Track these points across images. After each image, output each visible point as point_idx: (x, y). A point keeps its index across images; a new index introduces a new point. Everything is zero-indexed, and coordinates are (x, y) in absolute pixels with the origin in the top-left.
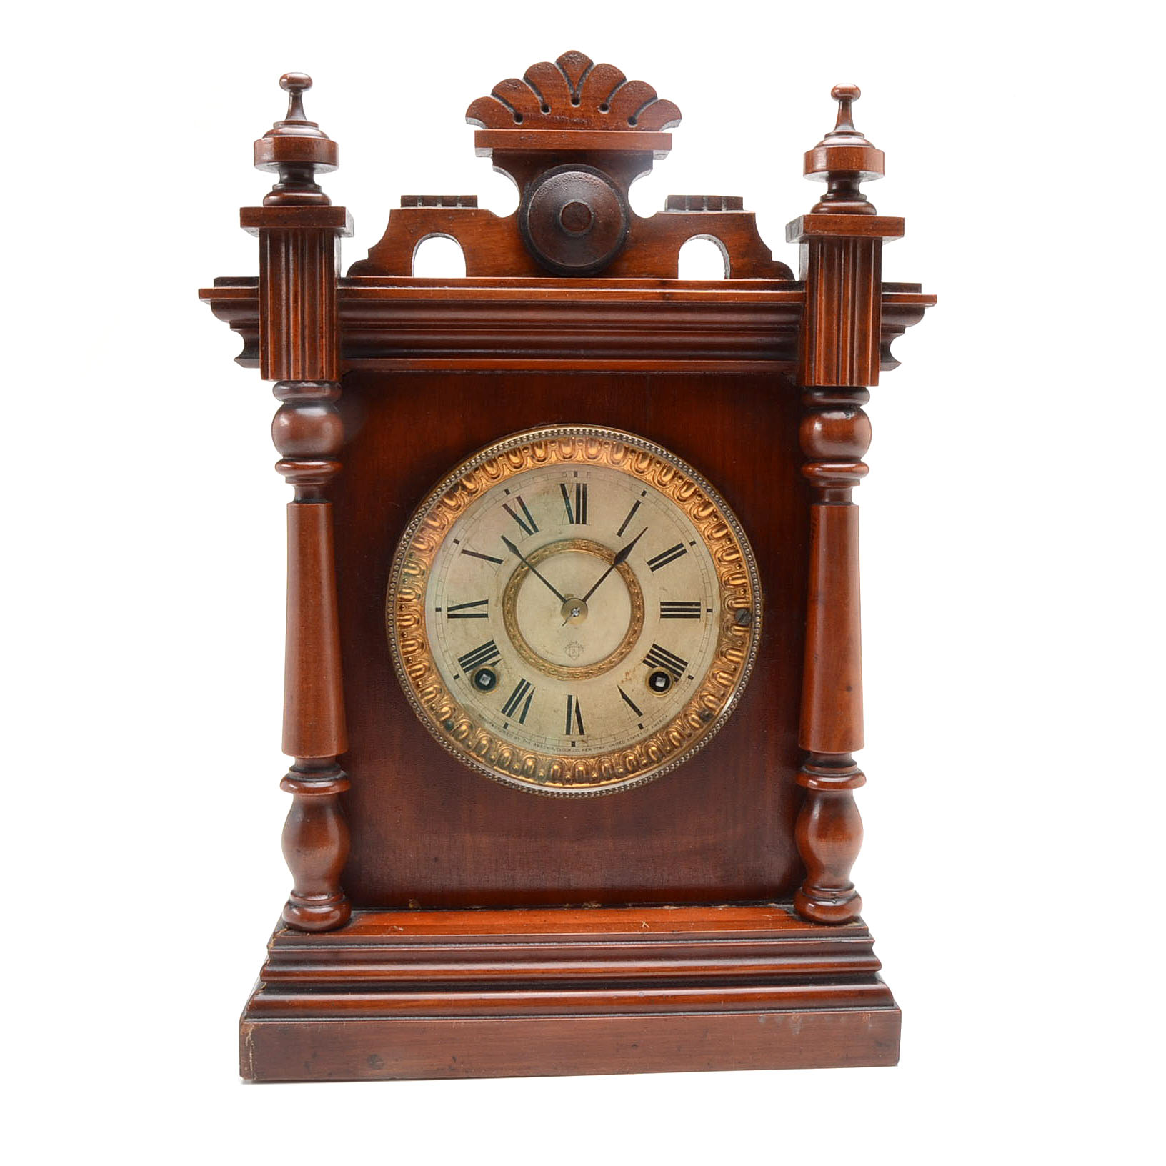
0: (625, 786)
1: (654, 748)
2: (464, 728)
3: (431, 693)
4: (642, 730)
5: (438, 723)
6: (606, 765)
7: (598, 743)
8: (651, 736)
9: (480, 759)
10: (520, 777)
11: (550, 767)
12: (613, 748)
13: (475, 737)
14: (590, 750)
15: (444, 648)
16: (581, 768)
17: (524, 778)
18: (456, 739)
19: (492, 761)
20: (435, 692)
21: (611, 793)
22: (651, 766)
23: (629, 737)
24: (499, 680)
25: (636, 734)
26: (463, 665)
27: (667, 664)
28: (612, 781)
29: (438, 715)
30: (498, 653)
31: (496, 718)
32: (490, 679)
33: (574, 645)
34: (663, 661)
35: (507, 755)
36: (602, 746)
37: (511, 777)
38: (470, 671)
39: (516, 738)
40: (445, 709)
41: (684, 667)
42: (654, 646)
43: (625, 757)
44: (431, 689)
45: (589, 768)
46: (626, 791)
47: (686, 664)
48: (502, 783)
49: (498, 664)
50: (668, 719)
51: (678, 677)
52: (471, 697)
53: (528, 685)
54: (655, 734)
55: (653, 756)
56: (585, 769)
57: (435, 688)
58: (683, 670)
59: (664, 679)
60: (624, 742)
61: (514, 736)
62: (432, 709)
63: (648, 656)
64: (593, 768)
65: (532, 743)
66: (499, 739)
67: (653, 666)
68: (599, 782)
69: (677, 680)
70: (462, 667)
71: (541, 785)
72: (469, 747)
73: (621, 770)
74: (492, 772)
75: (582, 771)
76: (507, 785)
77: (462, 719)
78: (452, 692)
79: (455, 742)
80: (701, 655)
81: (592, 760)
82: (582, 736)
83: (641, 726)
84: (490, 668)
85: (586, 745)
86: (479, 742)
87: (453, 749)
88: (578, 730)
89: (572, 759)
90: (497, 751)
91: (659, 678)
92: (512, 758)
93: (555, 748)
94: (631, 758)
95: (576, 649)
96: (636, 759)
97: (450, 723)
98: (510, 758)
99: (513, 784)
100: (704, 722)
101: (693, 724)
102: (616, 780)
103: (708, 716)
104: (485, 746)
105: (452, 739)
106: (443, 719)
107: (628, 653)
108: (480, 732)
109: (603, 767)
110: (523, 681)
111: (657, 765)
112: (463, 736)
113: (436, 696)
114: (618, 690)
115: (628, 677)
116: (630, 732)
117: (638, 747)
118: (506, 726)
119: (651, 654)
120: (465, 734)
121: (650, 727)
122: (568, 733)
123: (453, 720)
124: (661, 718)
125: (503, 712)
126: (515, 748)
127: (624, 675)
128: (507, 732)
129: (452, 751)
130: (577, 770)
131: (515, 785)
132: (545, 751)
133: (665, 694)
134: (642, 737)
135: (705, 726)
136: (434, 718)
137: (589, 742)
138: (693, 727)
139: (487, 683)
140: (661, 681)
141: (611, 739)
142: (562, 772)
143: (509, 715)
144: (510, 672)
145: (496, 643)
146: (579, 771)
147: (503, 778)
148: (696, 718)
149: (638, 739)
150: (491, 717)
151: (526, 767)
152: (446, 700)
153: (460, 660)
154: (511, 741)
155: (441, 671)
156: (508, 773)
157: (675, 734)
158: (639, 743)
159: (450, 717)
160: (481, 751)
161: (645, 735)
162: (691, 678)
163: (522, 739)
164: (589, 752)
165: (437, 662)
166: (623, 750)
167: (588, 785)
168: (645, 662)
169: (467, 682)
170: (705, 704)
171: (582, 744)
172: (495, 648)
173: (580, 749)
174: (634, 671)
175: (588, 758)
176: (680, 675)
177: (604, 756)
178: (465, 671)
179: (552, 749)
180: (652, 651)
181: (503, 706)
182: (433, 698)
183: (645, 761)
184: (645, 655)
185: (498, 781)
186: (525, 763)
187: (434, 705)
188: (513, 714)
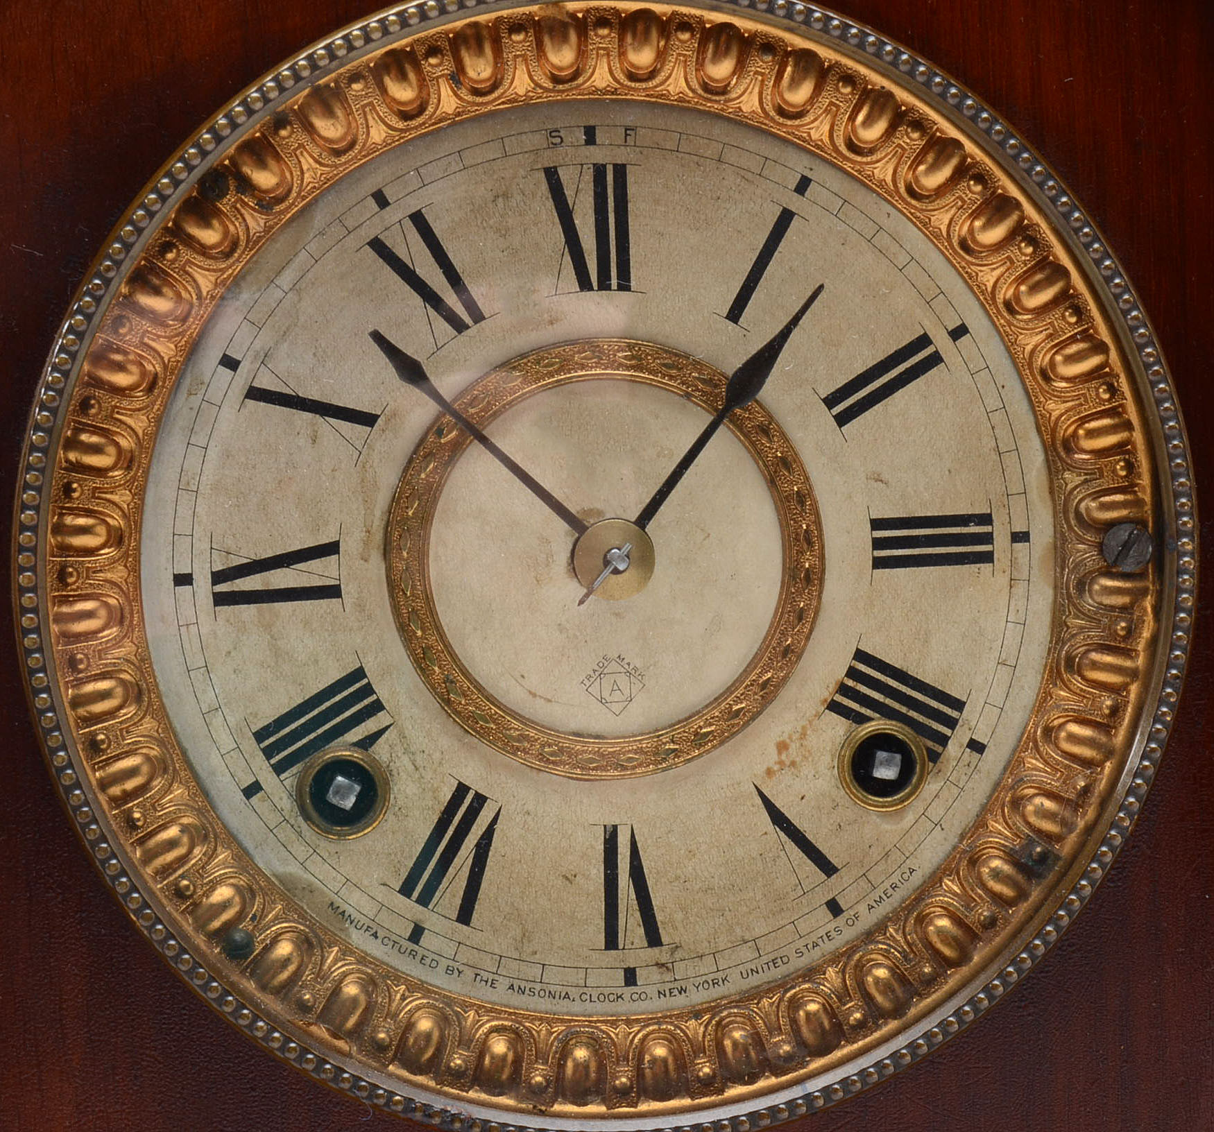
0: (808, 1098)
1: (882, 973)
2: (284, 949)
3: (172, 844)
4: (841, 920)
5: (200, 940)
6: (737, 1035)
7: (707, 966)
8: (869, 936)
9: (341, 1044)
10: (472, 1094)
11: (565, 1053)
12: (754, 980)
13: (321, 976)
14: (682, 991)
15: (208, 698)
16: (660, 1051)
17: (484, 1096)
18: (263, 987)
19: (380, 1048)
20: (185, 839)
21: (766, 1122)
22: (878, 1027)
23: (801, 943)
24: (387, 789)
25: (822, 932)
26: (268, 753)
27: (904, 710)
28: (761, 1084)
29: (200, 911)
30: (377, 707)
31: (384, 913)
32: (357, 788)
33: (614, 667)
34: (888, 701)
35: (425, 1024)
36: (720, 975)
37: (446, 1095)
38: (294, 770)
39: (450, 971)
40: (223, 893)
41: (955, 714)
42: (860, 656)
43: (795, 1004)
44: (173, 832)
45: (686, 1048)
46: (813, 1113)
47: (959, 705)
48: (418, 1116)
49: (381, 740)
50: (917, 879)
51: (939, 749)
52: (300, 850)
53: (480, 800)
54: (881, 927)
55: (879, 999)
56: (671, 1051)
57: (185, 829)
58: (952, 723)
59: (898, 757)
60: (785, 959)
61: (444, 963)
62: (180, 894)
63: (843, 689)
64: (699, 1050)
65: (503, 983)
66: (398, 977)
67: (860, 719)
68: (721, 1091)
69: (934, 757)
70: (269, 757)
71: (542, 1113)
72: (304, 1008)
73: (787, 1048)
74: (385, 1084)
75: (665, 1060)
76: (436, 1121)
77: (277, 919)
78: (241, 837)
79: (259, 995)
80: (1004, 673)
81: (692, 1023)
82: (656, 950)
83: (834, 908)
84: (356, 755)
85: (668, 977)
86: (337, 991)
87: (256, 1018)
88: (642, 931)
89: (629, 1023)
90: (395, 1016)
91: (881, 755)
92: (442, 1037)
93: (574, 993)
94: (813, 1007)
95: (623, 681)
96: (829, 1010)
97: (238, 937)
98: (436, 1035)
99: (455, 1118)
100: (1029, 879)
101: (998, 887)
102: (773, 1081)
103: (1044, 858)
104: (354, 1001)
105: (250, 986)
106: (216, 924)
107: (785, 679)
108: (335, 961)
109: (728, 1043)
110: (462, 790)
111: (893, 1025)
112: (284, 975)
113: (190, 851)
114: (759, 801)
115: (784, 757)
116: (803, 927)
117: (831, 972)
118: (417, 933)
119: (850, 683)
120: (292, 968)
121: (862, 908)
122: (611, 942)
123: (246, 925)
124: (895, 879)
125: (406, 890)
126: (449, 1002)
127: (773, 750)
128: (421, 952)
129: (252, 1026)
130: (647, 1058)
131: (461, 1121)
132: (544, 1004)
133: (902, 801)
134: (839, 942)
135: (1035, 894)
136: (187, 925)
137: (681, 970)
138: (997, 898)
139: (349, 803)
140: (888, 763)
141: (746, 953)
142: (601, 1067)
143: (424, 900)
144: (419, 762)
145: (372, 676)
146: (654, 1060)
147: (421, 1098)
148: (1006, 868)
149: (828, 947)
150: (369, 908)
151: (487, 1061)
152: (224, 864)
153: (260, 736)
154: (438, 983)
155: (203, 774)
156: (432, 1084)
157: (944, 923)
158: (834, 959)
159: (240, 916)
160: (346, 1019)
161: (849, 934)
162: (976, 747)
163: (469, 973)
164: (680, 1001)
165: (186, 745)
166: (783, 985)
167: (687, 1102)
168: (834, 707)
169: (286, 803)
170: (1028, 823)
171: (655, 975)
172: (368, 690)
173: (652, 991)
174: (803, 735)
175: (678, 1016)
176: (943, 740)
177: (726, 1007)
178: (279, 769)
179: (567, 996)
180: (852, 673)
181: (404, 875)
182: (182, 860)
183: (858, 1015)
184: (833, 687)
185: (405, 1111)
186: (483, 1048)
187: (185, 882)
188: (438, 894)
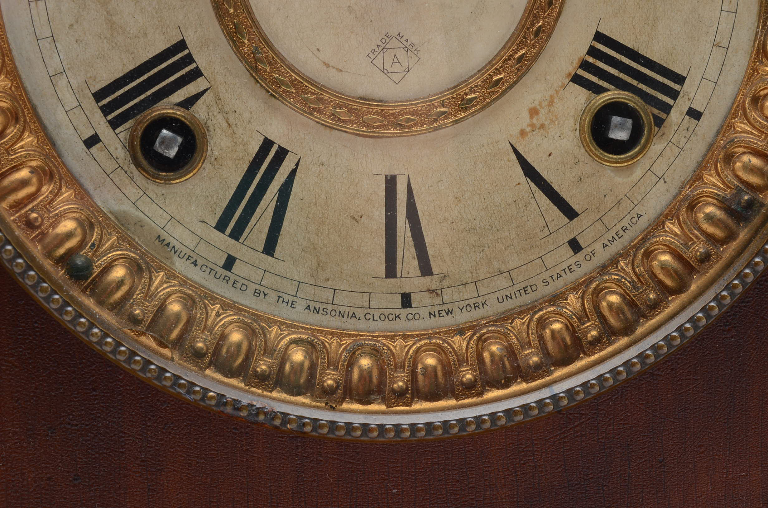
0: (555, 398)
1: (614, 299)
2: (119, 273)
3: (24, 183)
4: (581, 255)
5: (48, 264)
6: (494, 348)
7: (469, 293)
8: (603, 269)
9: (166, 352)
10: (274, 394)
11: (351, 363)
12: (509, 304)
13: (148, 295)
14: (449, 312)
15: (54, 64)
16: (431, 361)
17: (284, 396)
18: (101, 303)
19: (198, 355)
20: (34, 180)
21: (520, 418)
22: (610, 344)
23: (548, 273)
24: (205, 143)
25: (565, 266)
26: (106, 110)
27: (634, 83)
28: (514, 388)
29: (48, 240)
30: (197, 74)
31: (202, 245)
32: (180, 140)
33: (394, 43)
34: (622, 76)
35: (236, 337)
36: (480, 300)
37: (253, 393)
38: (127, 125)
39: (257, 293)
40: (67, 225)
41: (676, 87)
42: (599, 37)
43: (542, 323)
44: (24, 173)
45: (453, 358)
46: (559, 412)
47: (680, 79)
48: (229, 410)
49: (200, 102)
50: (643, 223)
51: (663, 115)
52: (132, 191)
53: (282, 153)
54: (614, 262)
55: (612, 320)
56: (440, 361)
57: (33, 171)
58: (674, 95)
59: (629, 122)
60: (534, 288)
61: (252, 287)
62: (30, 225)
63: (585, 65)
64: (462, 360)
65: (300, 306)
66: (214, 299)
67: (598, 90)
68: (481, 394)
69: (659, 122)
70: (106, 114)
71: (333, 408)
72: (134, 321)
73: (535, 359)
74: (201, 382)
75: (435, 369)
76: (244, 414)
77: (112, 248)
78: (83, 180)
79: (96, 309)
80: (718, 54)
81: (457, 338)
82: (428, 279)
83: (575, 246)
84: (180, 113)
85: (438, 301)
86: (162, 308)
87: (92, 325)
88: (416, 262)
89: (405, 337)
90: (211, 331)
91: (616, 120)
92: (250, 345)
93: (359, 313)
94: (557, 326)
95: (401, 55)
96: (570, 328)
97: (79, 261)
98: (245, 347)
99: (259, 411)
100: (738, 223)
101: (710, 229)
102: (524, 386)
103: (750, 204)
104: (178, 316)
105: (89, 302)
106: (61, 251)
107: (537, 56)
108: (162, 283)
109: (486, 355)
110: (267, 144)
111: (624, 341)
112: (119, 294)
113: (39, 190)
114: (513, 157)
115: (535, 121)
116: (549, 261)
117: (572, 298)
118: (230, 262)
119: (591, 60)
120: (124, 289)
121: (598, 246)
122: (391, 272)
123: (86, 251)
124: (625, 222)
125: (221, 226)
126: (256, 317)
127: (525, 115)
128: (233, 277)
129: (87, 332)
130: (420, 366)
131: (265, 414)
132: (335, 322)
133: (632, 158)
134: (579, 274)
135: (743, 235)
136: (37, 250)
137: (447, 296)
138: (709, 237)
139: (172, 153)
140: (621, 127)
141: (502, 282)
142: (382, 372)
143: (236, 235)
144: (231, 121)
145: (193, 47)
146: (425, 368)
147: (231, 395)
148: (719, 214)
149: (570, 278)
150: (190, 241)
151: (287, 367)
152: (68, 200)
153: (98, 96)
154: (247, 303)
155: (50, 127)
156: (242, 385)
157: (666, 258)
158: (574, 289)
159: (81, 245)
160: (171, 331)
161: (587, 267)
162: (694, 114)
163: (273, 296)
164: (447, 321)
165: (36, 101)
166: (532, 308)
167: (452, 402)
168: (577, 79)
169: (121, 153)
170: (738, 177)
171: (427, 299)
172: (189, 59)
173: (424, 312)
174: (551, 103)
175: (445, 333)
176: (667, 109)
177: (485, 326)
178: (114, 124)
179: (354, 315)
180: (592, 51)
181: (219, 212)
182: (32, 197)
183: (594, 333)
184: (576, 63)
185: (217, 405)
186: (284, 358)
187: (34, 215)
188: (247, 230)
